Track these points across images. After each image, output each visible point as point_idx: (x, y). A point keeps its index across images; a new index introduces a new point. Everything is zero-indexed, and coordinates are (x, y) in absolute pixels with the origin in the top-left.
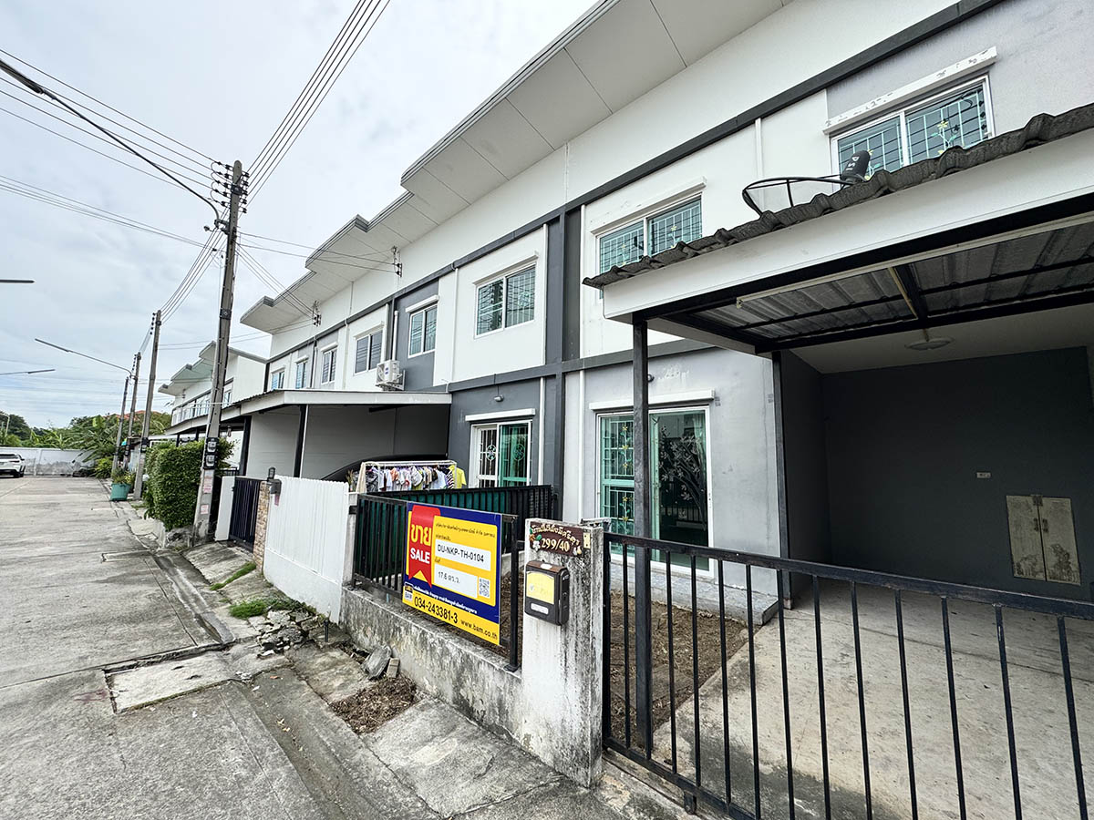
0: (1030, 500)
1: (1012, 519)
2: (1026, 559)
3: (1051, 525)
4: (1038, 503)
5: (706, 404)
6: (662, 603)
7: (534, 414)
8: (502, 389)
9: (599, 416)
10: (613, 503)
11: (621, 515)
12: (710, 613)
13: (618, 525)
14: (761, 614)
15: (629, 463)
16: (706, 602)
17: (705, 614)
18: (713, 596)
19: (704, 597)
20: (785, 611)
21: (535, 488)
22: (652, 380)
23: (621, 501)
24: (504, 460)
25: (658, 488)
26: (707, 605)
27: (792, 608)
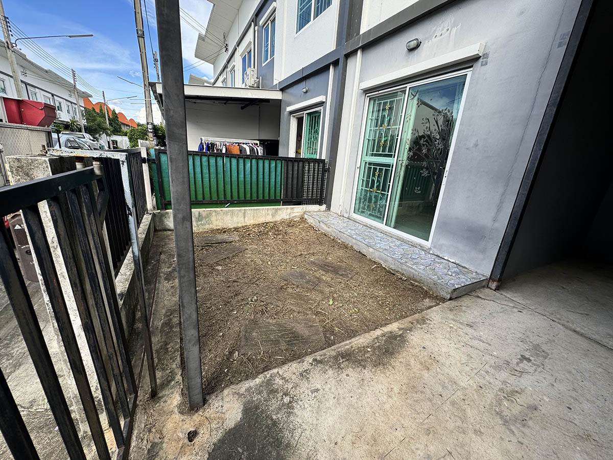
5: (471, 65)
6: (373, 260)
7: (324, 101)
8: (308, 81)
9: (368, 96)
10: (368, 177)
11: (372, 187)
12: (405, 277)
13: (368, 195)
14: (450, 291)
15: (385, 141)
16: (405, 267)
17: (402, 276)
18: (416, 264)
19: (406, 262)
20: (487, 291)
21: (309, 161)
22: (418, 46)
23: (374, 175)
24: (307, 141)
25: (404, 164)
26: (405, 270)
27: (497, 289)
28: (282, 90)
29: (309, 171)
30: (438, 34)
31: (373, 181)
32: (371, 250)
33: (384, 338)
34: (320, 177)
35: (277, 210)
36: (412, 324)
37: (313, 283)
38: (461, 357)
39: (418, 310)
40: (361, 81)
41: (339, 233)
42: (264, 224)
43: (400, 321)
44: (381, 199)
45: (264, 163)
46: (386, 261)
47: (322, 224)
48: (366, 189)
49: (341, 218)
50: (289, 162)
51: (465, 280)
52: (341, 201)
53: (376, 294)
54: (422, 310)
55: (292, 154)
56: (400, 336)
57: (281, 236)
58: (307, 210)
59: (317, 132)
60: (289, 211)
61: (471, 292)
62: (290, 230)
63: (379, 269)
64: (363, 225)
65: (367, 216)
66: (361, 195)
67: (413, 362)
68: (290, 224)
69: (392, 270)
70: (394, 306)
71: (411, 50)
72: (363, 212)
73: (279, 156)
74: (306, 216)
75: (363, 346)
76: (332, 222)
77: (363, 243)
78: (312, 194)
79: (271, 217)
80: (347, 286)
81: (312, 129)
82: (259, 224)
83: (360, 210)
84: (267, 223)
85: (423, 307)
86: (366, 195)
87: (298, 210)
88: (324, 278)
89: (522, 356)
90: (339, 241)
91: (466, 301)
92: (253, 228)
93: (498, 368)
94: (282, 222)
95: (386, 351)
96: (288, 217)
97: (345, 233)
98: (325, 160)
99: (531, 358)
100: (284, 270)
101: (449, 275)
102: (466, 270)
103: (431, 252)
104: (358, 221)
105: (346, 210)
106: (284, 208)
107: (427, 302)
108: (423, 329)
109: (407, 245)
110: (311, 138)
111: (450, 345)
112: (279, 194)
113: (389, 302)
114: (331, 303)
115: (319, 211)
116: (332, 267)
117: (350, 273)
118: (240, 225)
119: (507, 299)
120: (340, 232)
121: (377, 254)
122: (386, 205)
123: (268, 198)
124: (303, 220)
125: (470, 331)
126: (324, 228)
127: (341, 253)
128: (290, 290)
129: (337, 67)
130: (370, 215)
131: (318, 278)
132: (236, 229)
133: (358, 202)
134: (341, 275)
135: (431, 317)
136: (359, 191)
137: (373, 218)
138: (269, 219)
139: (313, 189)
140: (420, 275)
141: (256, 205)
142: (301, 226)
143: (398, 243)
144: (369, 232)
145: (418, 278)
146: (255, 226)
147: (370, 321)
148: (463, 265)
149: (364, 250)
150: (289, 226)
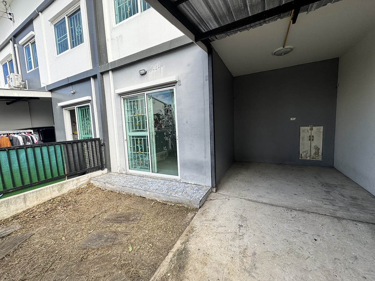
0: (309, 128)
1: (301, 136)
2: (304, 152)
3: (315, 138)
4: (311, 129)
5: (174, 85)
6: (151, 199)
7: (91, 99)
8: (74, 86)
9: (122, 98)
10: (134, 145)
11: (138, 151)
12: (173, 203)
13: (136, 156)
14: (198, 203)
15: (139, 123)
16: (171, 197)
17: (171, 204)
18: (176, 193)
19: (171, 194)
20: (213, 194)
21: (86, 141)
22: (145, 73)
23: (137, 143)
24: (82, 126)
25: (154, 135)
26: (172, 199)
27: (216, 191)
28: (51, 91)
29: (88, 148)
30: (155, 69)
31: (137, 147)
32: (148, 193)
33: (175, 258)
34: (98, 150)
35: (62, 185)
36: (187, 236)
37: (111, 239)
38: (217, 243)
39: (187, 223)
40: (115, 88)
41: (123, 188)
42: (50, 200)
43: (180, 238)
44: (145, 157)
45: (41, 150)
46: (159, 197)
47: (107, 184)
48: (134, 152)
49: (121, 175)
50: (68, 145)
51: (202, 193)
52: (118, 164)
53: (160, 224)
54: (189, 222)
55: (70, 138)
56: (184, 249)
57: (71, 207)
58: (92, 177)
59: (88, 119)
60: (75, 182)
61: (207, 198)
62: (79, 198)
63: (156, 204)
64: (137, 176)
65: (139, 169)
66: (131, 157)
67: (197, 265)
68: (79, 192)
69: (164, 201)
70: (173, 228)
71: (142, 75)
72: (135, 167)
73: (57, 142)
74: (92, 182)
75: (164, 274)
76: (115, 180)
77: (142, 190)
78: (94, 163)
79: (57, 192)
80: (139, 228)
81: (84, 117)
82: (45, 203)
83: (133, 167)
84: (53, 199)
85: (189, 219)
86: (135, 156)
87: (84, 179)
88: (119, 229)
89: (239, 225)
90: (124, 193)
91: (207, 205)
92: (38, 209)
93: (234, 239)
94: (70, 193)
95: (180, 268)
96: (75, 187)
97: (127, 186)
98: (99, 138)
99: (243, 224)
100: (80, 239)
101: (195, 193)
102: (201, 186)
103: (181, 182)
104: (134, 174)
105: (123, 169)
106: (70, 181)
107: (190, 215)
108: (194, 236)
109: (167, 182)
110: (85, 124)
111: (210, 239)
112: (63, 171)
113: (170, 226)
114: (131, 249)
115: (103, 174)
116: (124, 217)
117: (138, 216)
118: (20, 211)
119: (222, 195)
120: (123, 186)
121: (152, 194)
122: (149, 160)
123: (51, 177)
124: (89, 185)
125: (215, 223)
126: (109, 187)
127: (127, 202)
128: (91, 257)
129: (95, 79)
130: (141, 168)
131: (115, 232)
132: (15, 217)
133: (130, 162)
134: (132, 221)
135: (195, 225)
136: (130, 154)
137: (143, 170)
138: (56, 194)
139: (94, 160)
140: (181, 199)
141: (39, 186)
142: (89, 191)
143: (162, 182)
144: (143, 180)
145: (180, 202)
146: (39, 206)
147: (162, 249)
148: (199, 184)
149: (143, 194)
150: (78, 195)
